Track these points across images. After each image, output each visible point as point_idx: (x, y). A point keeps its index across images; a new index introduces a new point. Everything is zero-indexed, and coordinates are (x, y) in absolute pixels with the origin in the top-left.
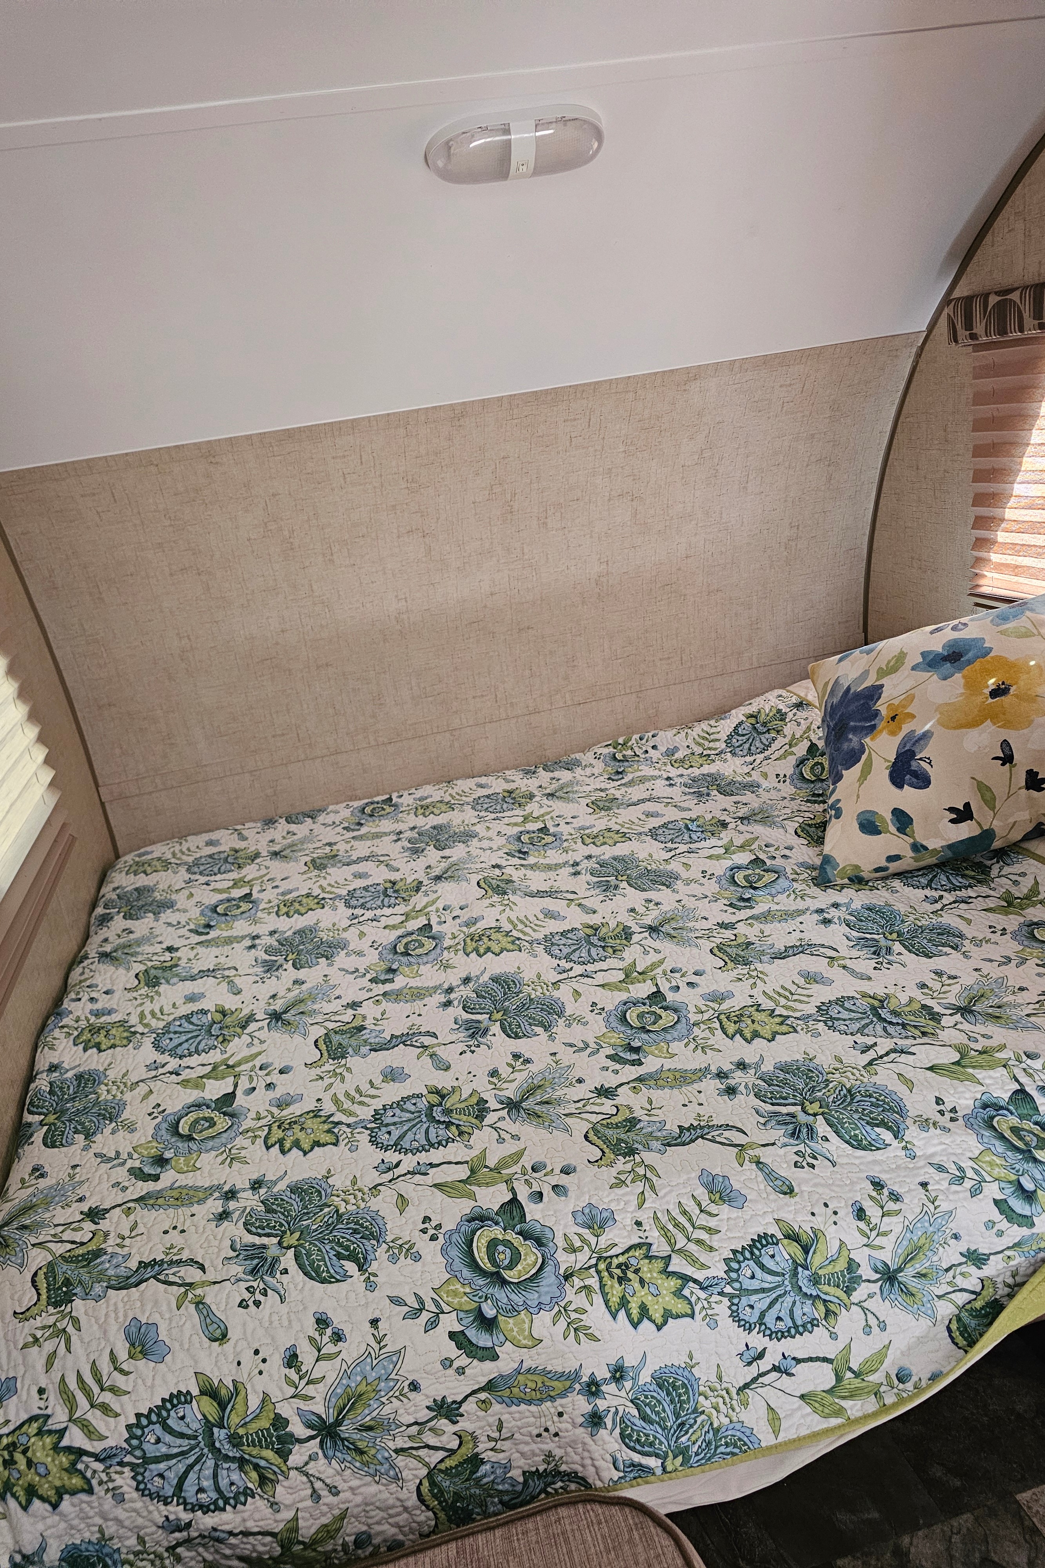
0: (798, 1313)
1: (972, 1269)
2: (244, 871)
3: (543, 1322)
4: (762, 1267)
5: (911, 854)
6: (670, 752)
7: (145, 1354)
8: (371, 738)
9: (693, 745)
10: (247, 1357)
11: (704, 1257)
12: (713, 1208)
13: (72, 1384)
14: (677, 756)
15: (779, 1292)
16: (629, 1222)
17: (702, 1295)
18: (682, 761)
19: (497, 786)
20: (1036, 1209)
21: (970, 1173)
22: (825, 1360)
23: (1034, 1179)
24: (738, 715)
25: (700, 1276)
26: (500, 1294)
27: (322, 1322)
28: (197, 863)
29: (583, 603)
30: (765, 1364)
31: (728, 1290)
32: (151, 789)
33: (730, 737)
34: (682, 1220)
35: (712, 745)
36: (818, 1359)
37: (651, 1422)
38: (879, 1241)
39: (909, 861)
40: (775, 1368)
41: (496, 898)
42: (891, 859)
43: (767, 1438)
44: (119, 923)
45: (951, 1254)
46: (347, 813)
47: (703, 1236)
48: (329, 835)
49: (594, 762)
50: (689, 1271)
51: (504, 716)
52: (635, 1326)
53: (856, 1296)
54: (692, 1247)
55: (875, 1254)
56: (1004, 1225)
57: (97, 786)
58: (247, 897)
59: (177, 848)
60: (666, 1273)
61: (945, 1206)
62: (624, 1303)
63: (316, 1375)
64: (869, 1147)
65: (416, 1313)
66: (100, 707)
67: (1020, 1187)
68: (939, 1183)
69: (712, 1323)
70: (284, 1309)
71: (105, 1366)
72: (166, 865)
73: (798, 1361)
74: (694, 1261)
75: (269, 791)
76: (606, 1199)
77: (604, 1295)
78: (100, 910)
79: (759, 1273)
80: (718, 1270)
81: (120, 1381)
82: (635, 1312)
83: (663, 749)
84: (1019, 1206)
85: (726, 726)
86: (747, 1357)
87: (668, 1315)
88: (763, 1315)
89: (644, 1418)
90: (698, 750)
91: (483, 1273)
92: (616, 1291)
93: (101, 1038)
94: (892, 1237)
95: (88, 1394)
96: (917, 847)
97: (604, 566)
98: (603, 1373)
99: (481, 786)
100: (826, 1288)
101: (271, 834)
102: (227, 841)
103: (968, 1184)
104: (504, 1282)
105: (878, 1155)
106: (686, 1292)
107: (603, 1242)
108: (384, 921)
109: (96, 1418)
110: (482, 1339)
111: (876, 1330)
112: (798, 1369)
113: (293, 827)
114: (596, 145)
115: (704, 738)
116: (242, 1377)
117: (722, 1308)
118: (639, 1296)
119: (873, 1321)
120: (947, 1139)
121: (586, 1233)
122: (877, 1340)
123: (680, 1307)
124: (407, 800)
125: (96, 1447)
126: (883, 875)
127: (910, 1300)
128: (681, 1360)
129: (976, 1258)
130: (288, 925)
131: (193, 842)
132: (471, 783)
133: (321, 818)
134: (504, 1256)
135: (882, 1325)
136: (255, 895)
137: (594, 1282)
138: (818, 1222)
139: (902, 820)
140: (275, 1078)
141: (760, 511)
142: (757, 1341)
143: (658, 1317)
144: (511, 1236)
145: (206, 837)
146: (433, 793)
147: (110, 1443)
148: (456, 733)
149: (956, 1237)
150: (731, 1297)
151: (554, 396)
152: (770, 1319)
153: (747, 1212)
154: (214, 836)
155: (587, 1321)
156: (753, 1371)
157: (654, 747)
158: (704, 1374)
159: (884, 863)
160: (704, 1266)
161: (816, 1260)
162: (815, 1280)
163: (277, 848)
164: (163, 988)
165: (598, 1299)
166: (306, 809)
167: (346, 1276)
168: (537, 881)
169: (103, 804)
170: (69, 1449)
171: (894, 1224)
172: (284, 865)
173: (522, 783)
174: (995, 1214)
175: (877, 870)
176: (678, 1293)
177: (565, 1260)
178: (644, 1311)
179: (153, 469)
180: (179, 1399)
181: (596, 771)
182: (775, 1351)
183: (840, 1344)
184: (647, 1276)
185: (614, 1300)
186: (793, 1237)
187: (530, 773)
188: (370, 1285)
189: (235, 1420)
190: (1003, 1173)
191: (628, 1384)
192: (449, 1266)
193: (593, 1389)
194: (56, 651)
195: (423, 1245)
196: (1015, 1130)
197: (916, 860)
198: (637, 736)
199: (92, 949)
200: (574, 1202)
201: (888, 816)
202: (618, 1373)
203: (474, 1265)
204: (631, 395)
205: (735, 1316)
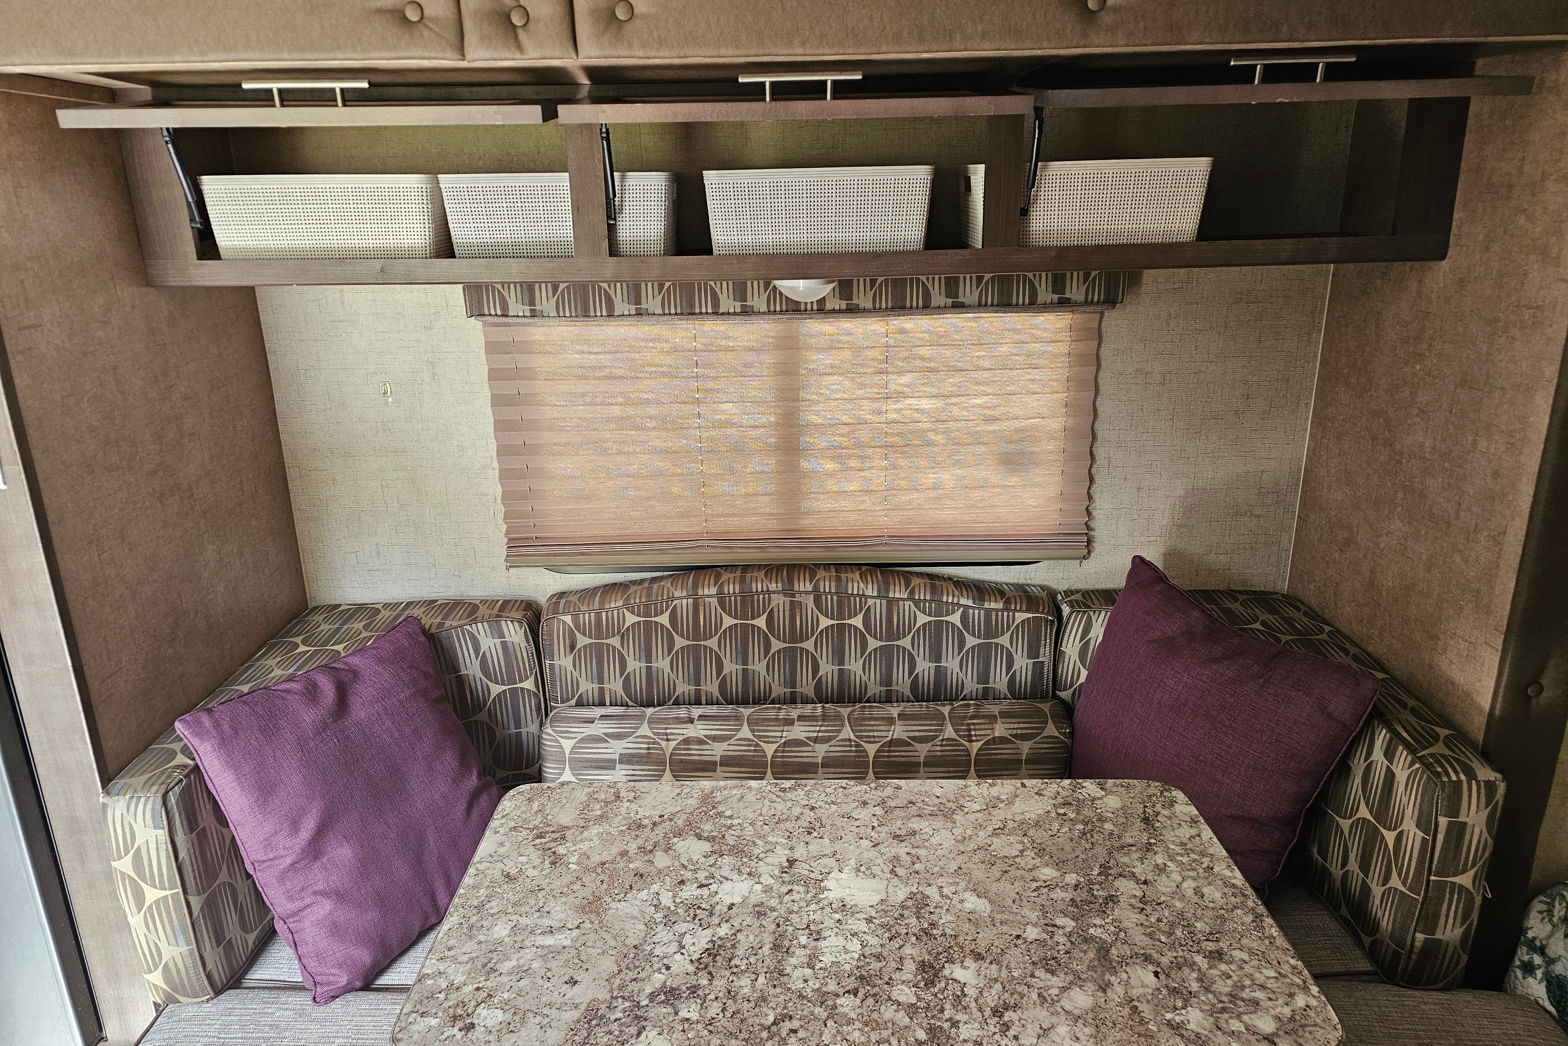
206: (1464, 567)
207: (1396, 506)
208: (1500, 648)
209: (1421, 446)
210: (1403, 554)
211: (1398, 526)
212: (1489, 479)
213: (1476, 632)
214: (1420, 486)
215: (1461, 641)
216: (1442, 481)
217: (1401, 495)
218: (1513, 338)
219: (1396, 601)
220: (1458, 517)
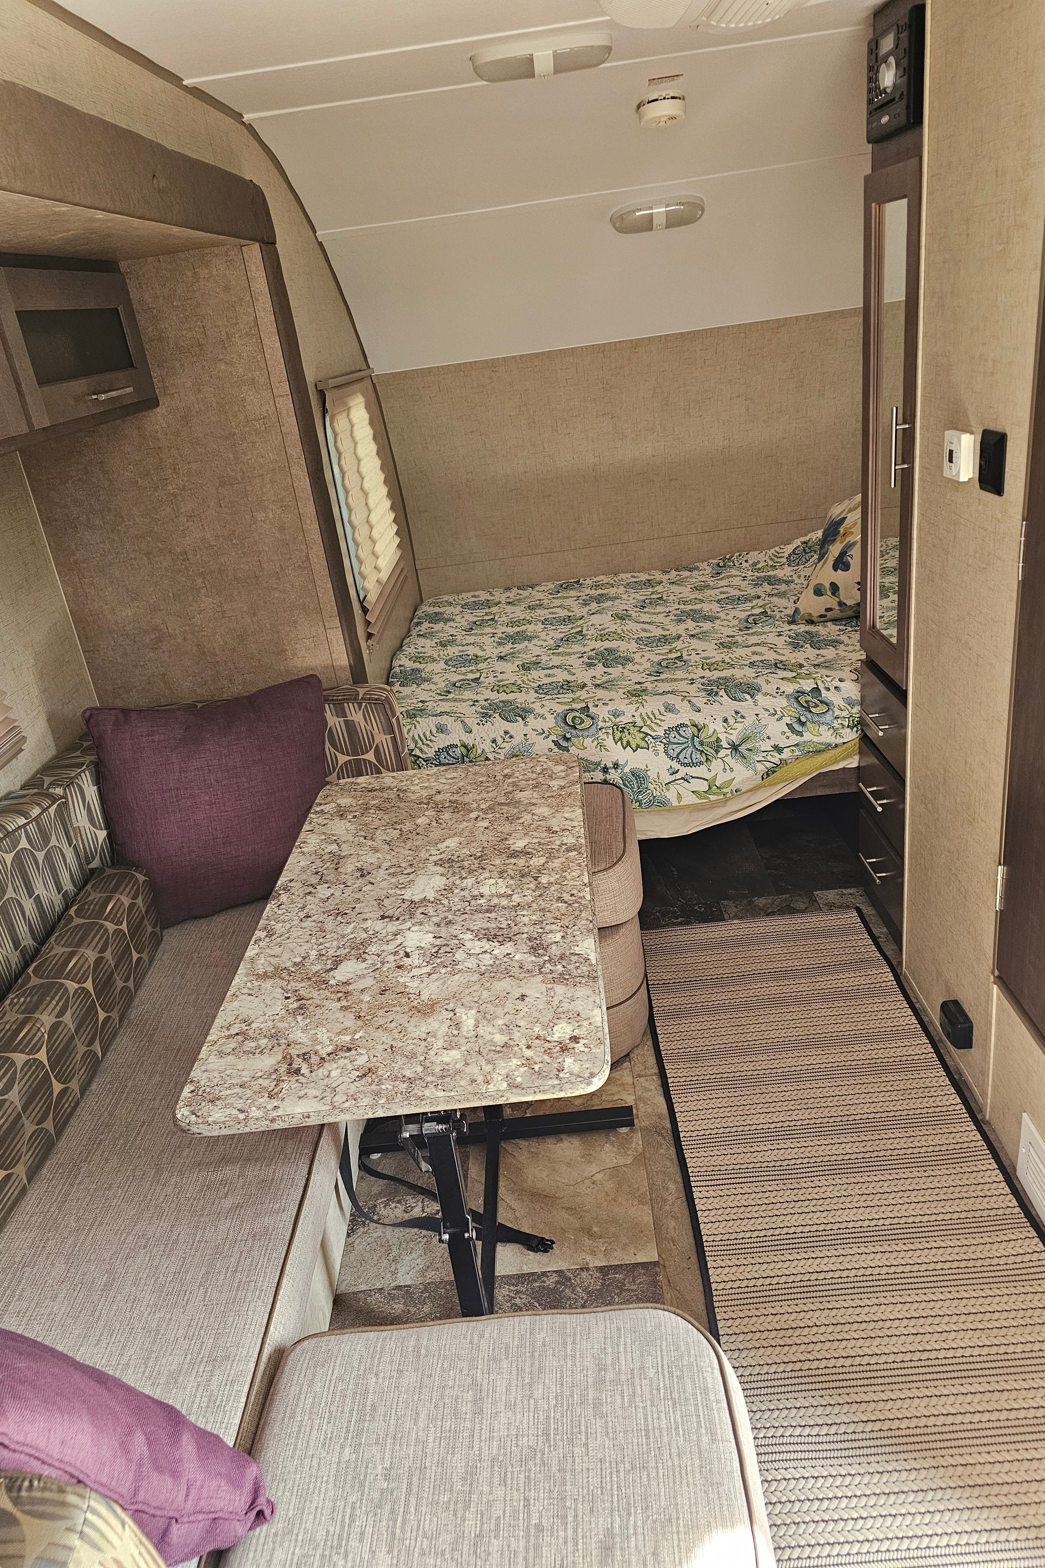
0: (694, 757)
1: (776, 754)
2: (491, 609)
3: (588, 742)
4: (679, 734)
5: (838, 608)
6: (754, 564)
7: (442, 732)
8: (572, 544)
9: (768, 560)
10: (478, 739)
11: (656, 728)
12: (665, 714)
13: (417, 737)
14: (758, 566)
15: (686, 745)
16: (630, 715)
17: (653, 741)
18: (759, 569)
19: (643, 577)
20: (805, 729)
21: (779, 713)
22: (704, 779)
23: (807, 718)
24: (797, 542)
25: (653, 734)
26: (574, 732)
27: (506, 733)
28: (466, 604)
29: (712, 465)
30: (678, 776)
31: (664, 741)
32: (443, 564)
33: (790, 555)
34: (652, 716)
35: (779, 560)
36: (701, 778)
37: (628, 787)
38: (731, 731)
39: (837, 613)
40: (682, 778)
41: (619, 621)
42: (828, 610)
43: (675, 803)
44: (426, 625)
45: (767, 746)
46: (552, 586)
47: (658, 722)
48: (541, 596)
49: (706, 567)
50: (649, 732)
51: (656, 536)
52: (624, 749)
53: (720, 755)
54: (653, 725)
55: (728, 736)
56: (790, 734)
57: (414, 560)
58: (492, 619)
59: (456, 597)
60: (640, 731)
61: (763, 722)
62: (621, 739)
63: (502, 746)
64: (740, 700)
65: (541, 734)
66: (420, 512)
67: (799, 720)
68: (764, 715)
69: (657, 754)
70: (493, 727)
71: (428, 734)
72: (450, 604)
73: (693, 777)
74: (651, 729)
75: (509, 572)
76: (622, 707)
77: (613, 736)
78: (415, 620)
79: (678, 736)
80: (662, 733)
81: (433, 738)
82: (625, 743)
83: (751, 562)
84: (797, 727)
85: (789, 549)
86: (671, 771)
87: (638, 746)
88: (679, 754)
89: (624, 785)
90: (770, 563)
91: (569, 725)
92: (618, 735)
93: (421, 660)
94: (737, 731)
95: (422, 741)
96: (841, 604)
97: (727, 441)
98: (610, 765)
99: (634, 577)
100: (706, 748)
101: (508, 594)
102: (483, 596)
103: (777, 717)
104: (576, 728)
105: (742, 703)
106: (646, 739)
107: (617, 720)
108: (560, 630)
109: (424, 748)
110: (565, 744)
111: (728, 771)
112: (691, 780)
113: (520, 592)
114: (700, 213)
115: (775, 556)
116: (476, 743)
117: (661, 748)
118: (627, 737)
119: (727, 767)
120: (774, 700)
121: (612, 717)
122: (728, 776)
123: (643, 744)
124: (589, 582)
125: (424, 756)
126: (823, 619)
127: (745, 761)
128: (643, 767)
129: (778, 749)
130: (510, 631)
131: (465, 595)
132: (629, 575)
133: (537, 588)
134: (578, 721)
135: (732, 770)
136: (496, 619)
137: (610, 731)
138: (706, 722)
139: (834, 588)
140: (498, 674)
141: (834, 410)
142: (676, 765)
143: (634, 747)
144: (583, 716)
145: (472, 593)
146: (604, 579)
147: (429, 755)
148: (625, 545)
149: (769, 738)
150: (665, 744)
151: (693, 335)
152: (681, 757)
153: (678, 716)
154: (476, 593)
155: (605, 743)
156: (673, 777)
157: (746, 561)
158: (652, 775)
159: (824, 613)
160: (655, 731)
161: (703, 736)
162: (701, 743)
163: (510, 600)
164: (449, 647)
165: (611, 737)
166: (530, 584)
167: (517, 721)
168: (645, 618)
169: (416, 570)
170: (415, 755)
171: (740, 726)
172: (513, 608)
173: (658, 575)
174: (786, 729)
175: (821, 616)
176: (643, 739)
177: (601, 724)
178: (628, 743)
179: (462, 373)
180: (452, 746)
181: (705, 573)
182: (683, 771)
183: (713, 774)
184: (632, 732)
185: (617, 738)
186: (695, 726)
187: (665, 572)
188: (525, 725)
189: (472, 756)
190: (793, 714)
191: (620, 771)
192: (556, 723)
193: (605, 770)
194: (400, 477)
195: (548, 715)
196: (807, 702)
197: (841, 611)
198: (737, 554)
199: (414, 632)
200: (611, 707)
201: (828, 586)
202: (616, 766)
203: (566, 723)
204: (743, 335)
205: (666, 752)
206: (284, 596)
207: (198, 590)
208: (339, 625)
209: (203, 539)
210: (224, 617)
211: (206, 602)
212: (277, 535)
213: (313, 629)
214: (217, 566)
215: (305, 641)
216: (237, 554)
217: (200, 580)
218: (254, 443)
219: (234, 650)
220: (263, 569)
